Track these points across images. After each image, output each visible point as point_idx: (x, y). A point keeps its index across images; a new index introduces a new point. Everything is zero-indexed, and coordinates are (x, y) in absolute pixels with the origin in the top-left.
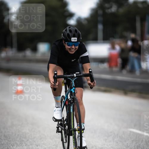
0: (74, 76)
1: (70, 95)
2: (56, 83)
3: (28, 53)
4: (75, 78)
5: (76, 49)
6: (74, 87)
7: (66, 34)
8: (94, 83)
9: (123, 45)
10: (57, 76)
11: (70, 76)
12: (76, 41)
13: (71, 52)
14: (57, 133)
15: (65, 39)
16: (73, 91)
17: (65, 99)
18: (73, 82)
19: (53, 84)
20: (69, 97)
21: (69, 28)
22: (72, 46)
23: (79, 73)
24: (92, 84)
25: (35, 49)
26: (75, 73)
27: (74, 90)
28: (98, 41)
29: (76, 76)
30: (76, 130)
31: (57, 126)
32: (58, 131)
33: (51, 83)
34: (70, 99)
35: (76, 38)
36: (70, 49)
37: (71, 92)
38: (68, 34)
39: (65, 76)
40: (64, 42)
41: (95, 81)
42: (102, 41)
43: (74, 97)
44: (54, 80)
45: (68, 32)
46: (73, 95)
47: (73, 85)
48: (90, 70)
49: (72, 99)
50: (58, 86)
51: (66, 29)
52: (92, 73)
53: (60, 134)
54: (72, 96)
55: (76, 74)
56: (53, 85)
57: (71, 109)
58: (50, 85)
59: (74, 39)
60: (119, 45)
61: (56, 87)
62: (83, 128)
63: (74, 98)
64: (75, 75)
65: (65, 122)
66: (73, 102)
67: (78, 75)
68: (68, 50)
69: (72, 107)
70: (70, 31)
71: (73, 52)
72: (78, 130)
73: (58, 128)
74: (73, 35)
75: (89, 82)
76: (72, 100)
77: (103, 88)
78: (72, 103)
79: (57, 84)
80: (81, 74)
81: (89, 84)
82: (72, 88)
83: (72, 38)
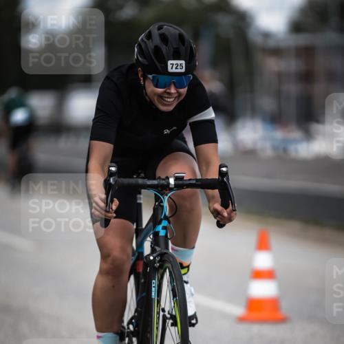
0: (169, 184)
1: (152, 243)
2: (112, 201)
4: (171, 189)
5: (179, 95)
6: (166, 218)
7: (151, 49)
10: (116, 181)
11: (156, 182)
12: (184, 71)
13: (165, 105)
15: (146, 63)
16: (162, 233)
18: (165, 204)
19: (102, 205)
21: (160, 28)
22: (169, 86)
24: (225, 214)
27: (164, 228)
29: (176, 186)
34: (152, 258)
35: (183, 62)
36: (160, 97)
37: (156, 235)
38: (156, 47)
43: (165, 251)
45: (157, 40)
46: (162, 242)
47: (165, 211)
48: (224, 169)
49: (157, 256)
52: (228, 179)
54: (158, 249)
55: (177, 179)
56: (101, 208)
57: (153, 289)
59: (176, 66)
61: (110, 215)
63: (166, 253)
64: (172, 181)
66: (161, 267)
67: (181, 182)
69: (155, 283)
74: (174, 52)
75: (218, 206)
76: (157, 259)
78: (157, 270)
79: (114, 207)
81: (216, 213)
82: (160, 223)
83: (170, 62)
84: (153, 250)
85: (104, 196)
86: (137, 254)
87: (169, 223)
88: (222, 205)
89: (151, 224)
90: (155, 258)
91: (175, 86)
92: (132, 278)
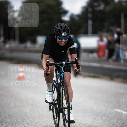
0: (63, 63)
1: (60, 79)
3: (29, 45)
4: (64, 65)
5: (66, 41)
7: (58, 30)
8: (80, 69)
9: (110, 38)
10: (49, 64)
11: (60, 63)
12: (66, 35)
14: (49, 110)
15: (56, 33)
16: (63, 76)
17: (55, 83)
18: (62, 69)
19: (46, 70)
20: (59, 81)
21: (60, 24)
22: (62, 39)
23: (67, 61)
24: (78, 70)
25: (34, 41)
26: (64, 61)
28: (89, 35)
30: (65, 108)
31: (49, 105)
32: (50, 109)
33: (44, 69)
34: (60, 83)
35: (66, 33)
36: (61, 42)
37: (61, 77)
38: (59, 29)
39: (56, 63)
40: (55, 36)
41: (81, 68)
42: (92, 35)
43: (64, 81)
44: (47, 67)
45: (59, 28)
46: (63, 79)
47: (63, 71)
48: (77, 59)
49: (61, 82)
50: (50, 72)
51: (57, 26)
53: (52, 111)
54: (61, 80)
56: (46, 71)
57: (61, 91)
58: (43, 71)
59: (64, 34)
60: (107, 37)
61: (48, 72)
62: (71, 106)
64: (64, 63)
65: (56, 102)
66: (62, 85)
67: (66, 63)
68: (59, 43)
69: (61, 89)
70: (61, 27)
71: (63, 44)
72: (67, 108)
73: (50, 106)
74: (64, 30)
76: (62, 83)
77: (92, 75)
79: (49, 70)
80: (69, 62)
81: (76, 70)
82: (62, 74)
83: (62, 33)
84: (60, 81)
85: (46, 68)
86: (56, 82)
87: (64, 74)
88: (77, 68)
89: (60, 74)
90: (61, 83)
91: (64, 39)
92: (56, 89)
